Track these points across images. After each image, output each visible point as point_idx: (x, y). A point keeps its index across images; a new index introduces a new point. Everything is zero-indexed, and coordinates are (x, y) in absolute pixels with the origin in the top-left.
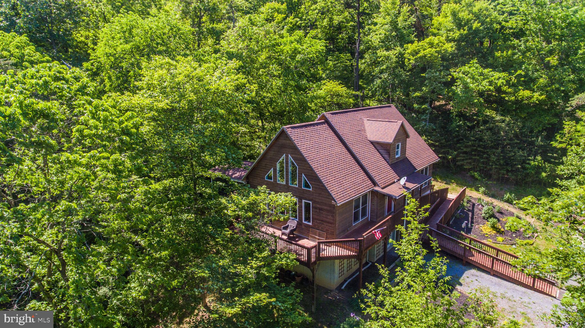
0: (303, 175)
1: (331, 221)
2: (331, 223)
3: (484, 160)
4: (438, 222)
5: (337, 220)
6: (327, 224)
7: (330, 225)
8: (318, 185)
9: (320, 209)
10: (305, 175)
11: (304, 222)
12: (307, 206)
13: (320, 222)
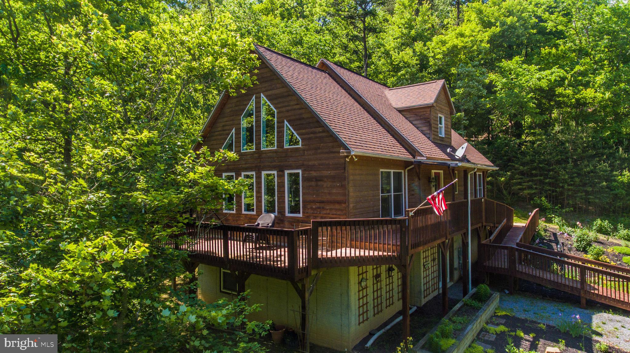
0: (286, 122)
1: (340, 198)
2: (339, 203)
3: (551, 180)
4: (518, 241)
5: (351, 194)
6: (332, 206)
7: (337, 206)
8: (312, 133)
9: (318, 179)
10: (288, 121)
11: (287, 214)
12: (294, 179)
13: (318, 205)
